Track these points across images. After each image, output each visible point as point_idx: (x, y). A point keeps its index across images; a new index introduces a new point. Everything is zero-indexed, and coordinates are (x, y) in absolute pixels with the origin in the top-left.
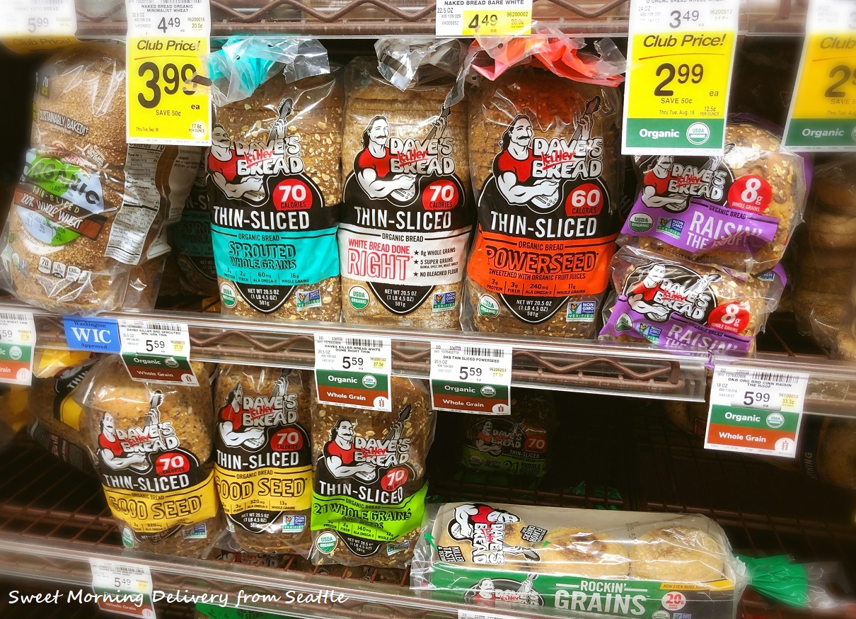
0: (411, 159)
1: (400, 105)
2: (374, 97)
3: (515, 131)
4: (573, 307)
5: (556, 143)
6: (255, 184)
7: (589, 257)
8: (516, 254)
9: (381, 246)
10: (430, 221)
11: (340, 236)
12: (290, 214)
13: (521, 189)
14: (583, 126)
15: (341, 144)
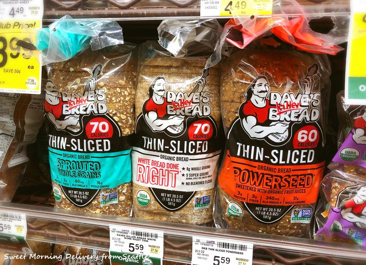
0: (181, 105)
1: (174, 70)
2: (157, 64)
3: (256, 87)
4: (296, 213)
5: (287, 96)
6: (74, 121)
7: (308, 177)
8: (255, 174)
9: (159, 163)
10: (193, 147)
11: (133, 155)
12: (97, 141)
13: (260, 128)
14: (306, 84)
15: (135, 95)
